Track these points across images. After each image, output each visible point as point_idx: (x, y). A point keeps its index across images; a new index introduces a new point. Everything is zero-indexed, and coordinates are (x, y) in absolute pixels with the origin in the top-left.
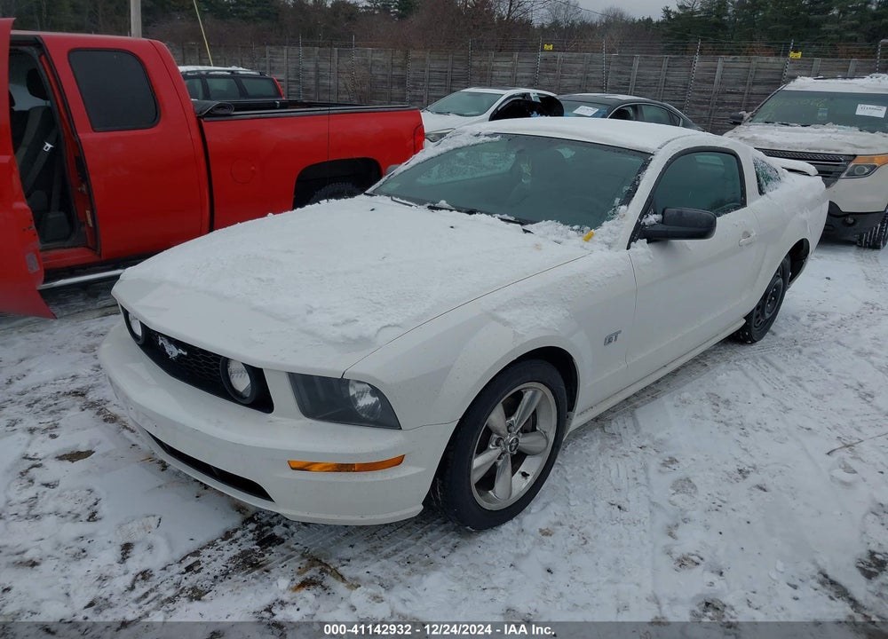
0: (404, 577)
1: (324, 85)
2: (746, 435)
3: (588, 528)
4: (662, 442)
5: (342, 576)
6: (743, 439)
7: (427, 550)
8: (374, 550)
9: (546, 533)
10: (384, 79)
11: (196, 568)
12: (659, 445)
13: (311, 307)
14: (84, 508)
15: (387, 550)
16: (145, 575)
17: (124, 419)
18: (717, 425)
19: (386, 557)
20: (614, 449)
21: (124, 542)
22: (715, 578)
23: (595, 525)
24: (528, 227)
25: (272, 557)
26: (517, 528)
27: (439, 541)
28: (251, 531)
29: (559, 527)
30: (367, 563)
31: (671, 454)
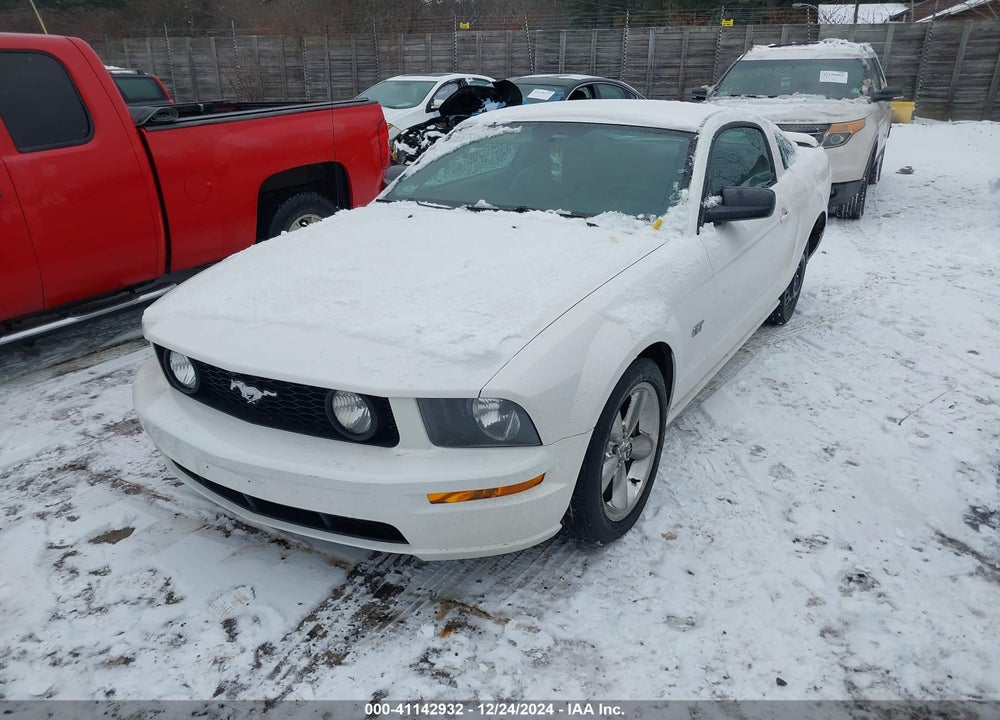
0: (547, 603)
1: (203, 83)
2: (816, 414)
3: (707, 526)
4: (741, 433)
5: (485, 613)
6: (814, 419)
7: (558, 572)
8: (503, 581)
9: (670, 537)
10: (276, 71)
11: (320, 633)
12: (740, 436)
13: (418, 326)
14: (155, 591)
15: (519, 579)
16: (266, 649)
17: (150, 487)
18: (786, 408)
19: (520, 586)
20: (698, 445)
21: (223, 619)
22: (847, 553)
23: (714, 522)
24: (590, 220)
25: (398, 608)
26: (639, 537)
27: (566, 562)
28: (361, 585)
29: (679, 530)
30: (502, 596)
31: (756, 442)
